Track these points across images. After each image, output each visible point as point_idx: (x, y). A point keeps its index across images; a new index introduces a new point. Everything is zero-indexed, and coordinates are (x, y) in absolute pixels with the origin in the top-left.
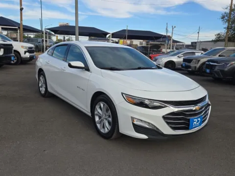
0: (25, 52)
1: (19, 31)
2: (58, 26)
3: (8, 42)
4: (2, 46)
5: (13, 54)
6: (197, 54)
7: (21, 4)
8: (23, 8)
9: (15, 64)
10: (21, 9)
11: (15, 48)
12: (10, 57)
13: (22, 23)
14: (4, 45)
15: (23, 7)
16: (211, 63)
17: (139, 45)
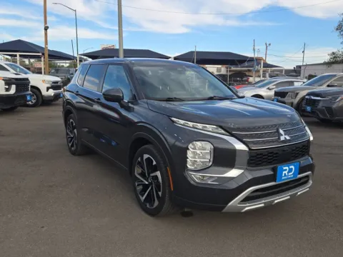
0: (48, 89)
1: (42, 59)
2: (100, 49)
3: (23, 76)
4: (14, 81)
5: (30, 92)
6: (296, 84)
7: (46, 22)
8: (48, 27)
9: (34, 106)
10: (46, 29)
11: (33, 83)
12: (25, 96)
13: (47, 48)
14: (16, 79)
15: (48, 25)
16: (313, 98)
17: (216, 73)
